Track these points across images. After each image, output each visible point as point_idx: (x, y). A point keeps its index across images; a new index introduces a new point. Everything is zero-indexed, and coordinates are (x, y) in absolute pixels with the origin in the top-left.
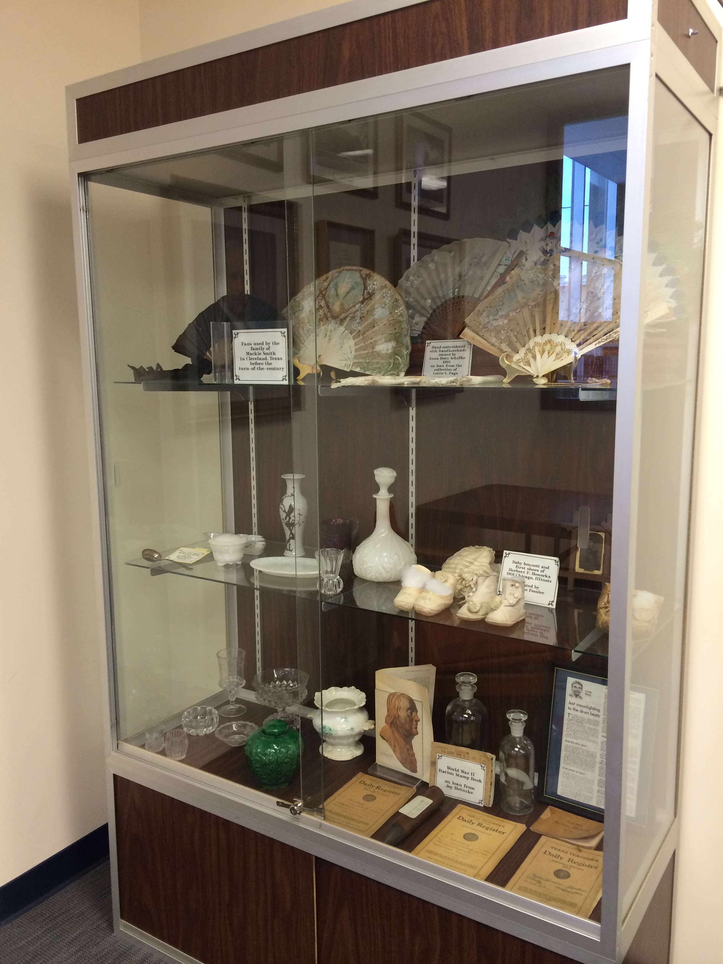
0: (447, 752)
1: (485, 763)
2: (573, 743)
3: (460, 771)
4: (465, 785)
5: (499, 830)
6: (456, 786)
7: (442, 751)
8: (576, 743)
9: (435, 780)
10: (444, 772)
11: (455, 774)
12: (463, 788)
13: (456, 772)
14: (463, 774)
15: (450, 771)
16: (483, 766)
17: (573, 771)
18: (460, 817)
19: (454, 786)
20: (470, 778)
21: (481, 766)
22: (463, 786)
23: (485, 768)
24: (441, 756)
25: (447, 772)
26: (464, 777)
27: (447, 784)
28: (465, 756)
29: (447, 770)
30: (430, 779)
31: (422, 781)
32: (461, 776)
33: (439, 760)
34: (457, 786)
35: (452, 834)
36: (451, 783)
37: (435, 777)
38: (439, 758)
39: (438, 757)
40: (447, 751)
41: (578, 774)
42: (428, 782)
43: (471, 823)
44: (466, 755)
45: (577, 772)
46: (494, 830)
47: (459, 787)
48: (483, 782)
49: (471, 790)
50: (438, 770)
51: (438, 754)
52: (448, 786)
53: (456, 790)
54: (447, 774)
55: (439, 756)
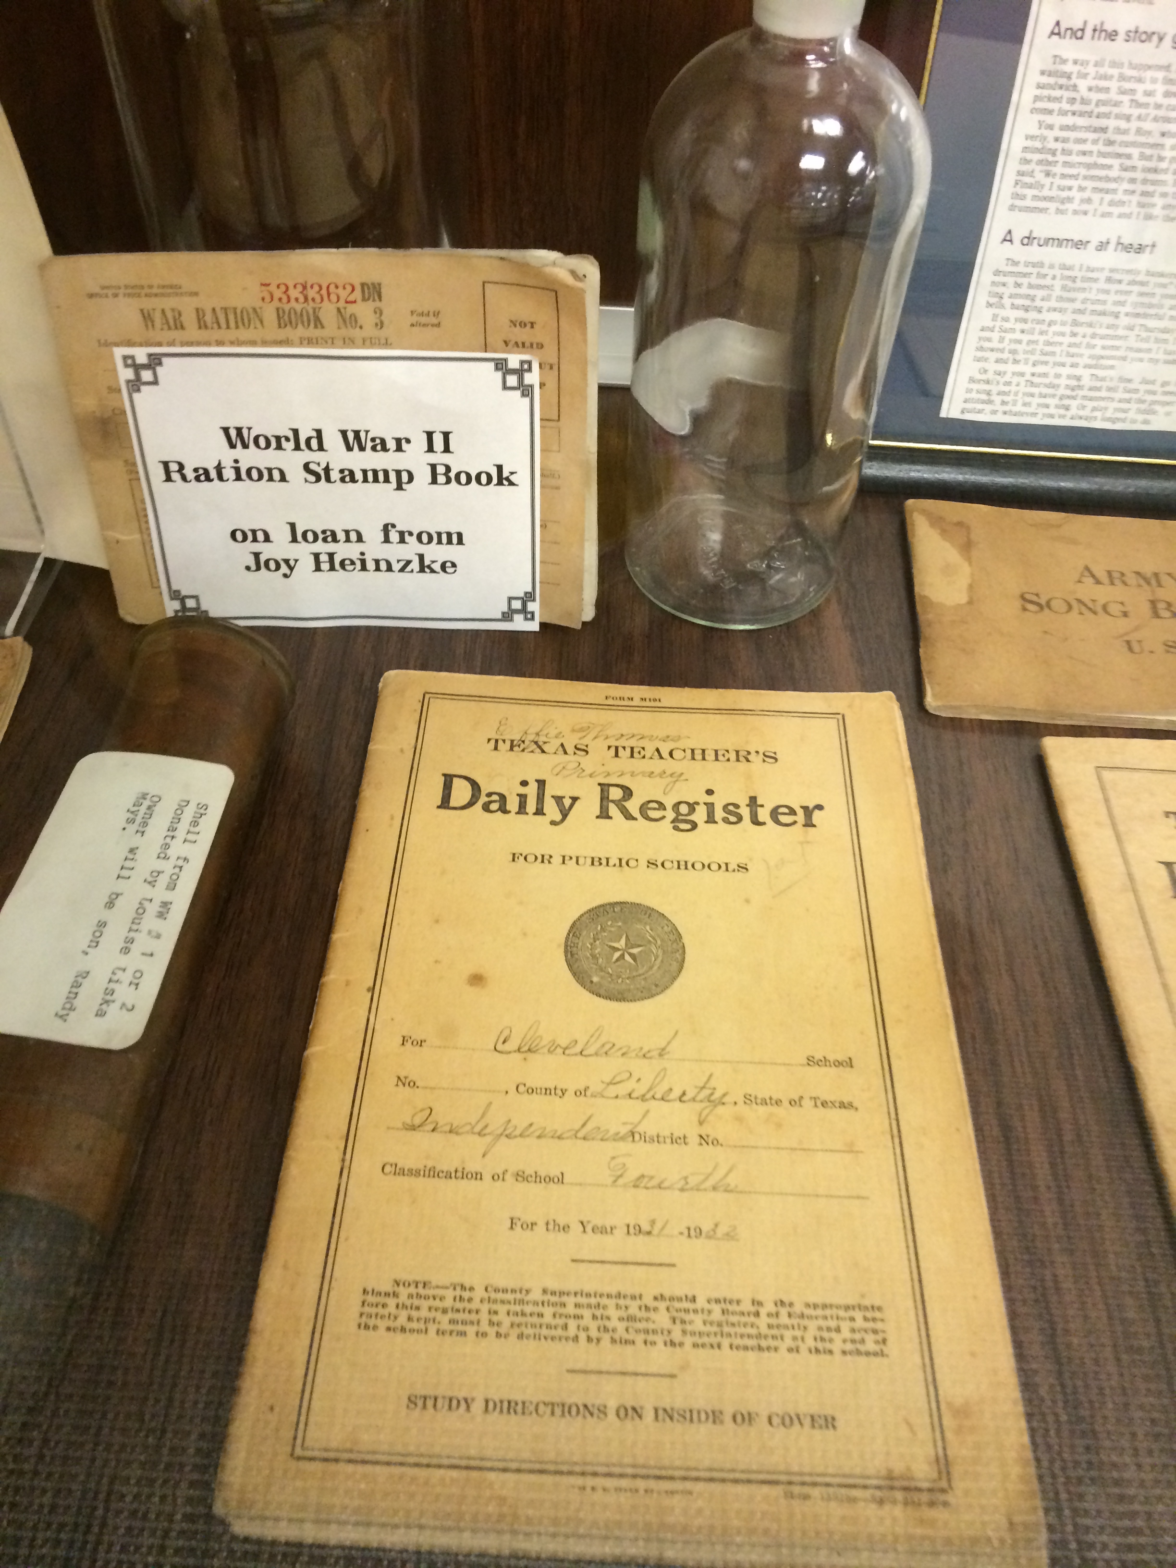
0: (189, 318)
1: (522, 335)
2: (1112, 36)
3: (333, 440)
4: (386, 529)
5: (768, 802)
6: (320, 547)
7: (147, 317)
8: (1138, 35)
9: (146, 544)
10: (201, 475)
11: (296, 474)
12: (374, 548)
13: (306, 456)
14: (359, 461)
15: (250, 457)
16: (514, 361)
17: (1079, 245)
18: (448, 779)
19: (303, 552)
20: (423, 475)
21: (501, 365)
22: (372, 535)
23: (533, 378)
24: (155, 361)
25: (229, 473)
26: (375, 476)
27: (251, 546)
28: (348, 321)
29: (227, 456)
30: (110, 546)
31: (49, 563)
32: (348, 476)
33: (145, 399)
34: (331, 547)
35: (477, 980)
36: (282, 535)
37: (144, 530)
38: (135, 385)
39: (125, 374)
40: (187, 307)
41: (1111, 259)
42: (95, 558)
43: (551, 809)
44: (364, 311)
45: (1102, 246)
46: (732, 814)
47: (342, 550)
48: (522, 478)
49: (436, 553)
50: (158, 474)
51: (119, 352)
52: (259, 563)
53: (326, 576)
54: (232, 487)
55: (137, 368)
